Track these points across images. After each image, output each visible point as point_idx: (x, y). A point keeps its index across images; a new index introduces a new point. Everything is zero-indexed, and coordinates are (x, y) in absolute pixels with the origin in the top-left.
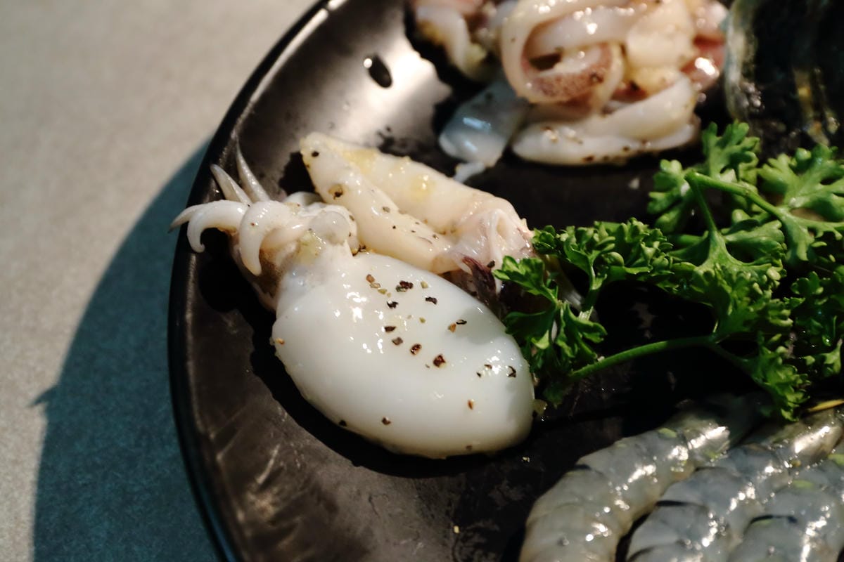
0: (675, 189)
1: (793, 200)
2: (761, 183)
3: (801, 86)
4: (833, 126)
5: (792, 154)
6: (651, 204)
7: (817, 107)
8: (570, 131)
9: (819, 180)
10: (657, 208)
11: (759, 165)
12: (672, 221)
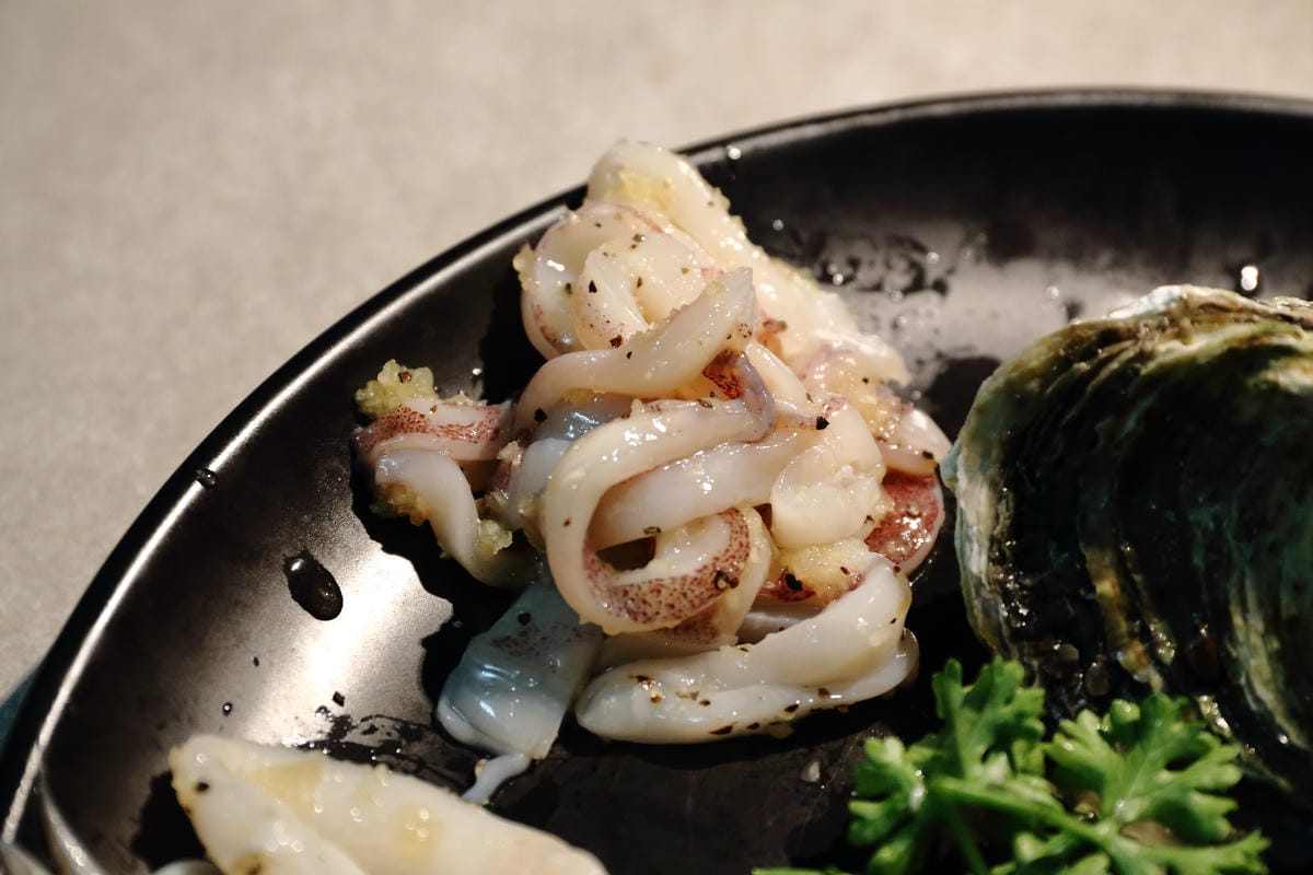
0: (897, 796)
1: (1121, 805)
2: (1052, 770)
3: (1101, 577)
4: (1167, 653)
5: (1101, 707)
6: (855, 827)
7: (1132, 614)
8: (683, 679)
9: (1162, 763)
10: (869, 834)
11: (1048, 738)
12: (900, 859)
